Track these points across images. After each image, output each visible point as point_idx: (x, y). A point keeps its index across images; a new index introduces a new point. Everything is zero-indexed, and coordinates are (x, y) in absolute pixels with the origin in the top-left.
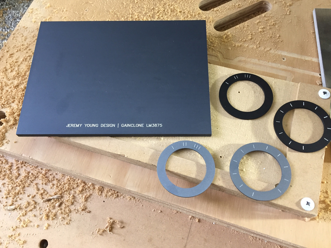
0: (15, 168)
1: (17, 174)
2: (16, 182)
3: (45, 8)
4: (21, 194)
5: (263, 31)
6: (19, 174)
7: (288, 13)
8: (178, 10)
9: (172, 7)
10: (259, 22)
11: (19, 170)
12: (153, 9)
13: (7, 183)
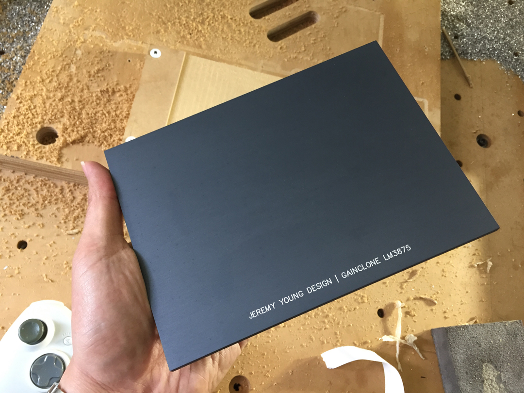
0: (68, 190)
1: (71, 197)
2: (72, 205)
3: (72, 7)
4: (81, 217)
5: (315, 43)
6: (74, 198)
7: (336, 25)
8: (229, 17)
9: (221, 13)
10: (310, 34)
11: (72, 193)
12: (202, 14)
13: (62, 207)
